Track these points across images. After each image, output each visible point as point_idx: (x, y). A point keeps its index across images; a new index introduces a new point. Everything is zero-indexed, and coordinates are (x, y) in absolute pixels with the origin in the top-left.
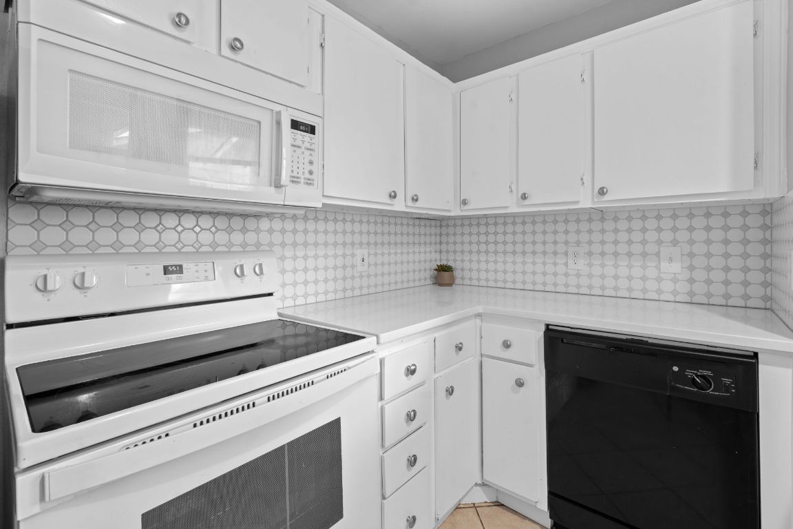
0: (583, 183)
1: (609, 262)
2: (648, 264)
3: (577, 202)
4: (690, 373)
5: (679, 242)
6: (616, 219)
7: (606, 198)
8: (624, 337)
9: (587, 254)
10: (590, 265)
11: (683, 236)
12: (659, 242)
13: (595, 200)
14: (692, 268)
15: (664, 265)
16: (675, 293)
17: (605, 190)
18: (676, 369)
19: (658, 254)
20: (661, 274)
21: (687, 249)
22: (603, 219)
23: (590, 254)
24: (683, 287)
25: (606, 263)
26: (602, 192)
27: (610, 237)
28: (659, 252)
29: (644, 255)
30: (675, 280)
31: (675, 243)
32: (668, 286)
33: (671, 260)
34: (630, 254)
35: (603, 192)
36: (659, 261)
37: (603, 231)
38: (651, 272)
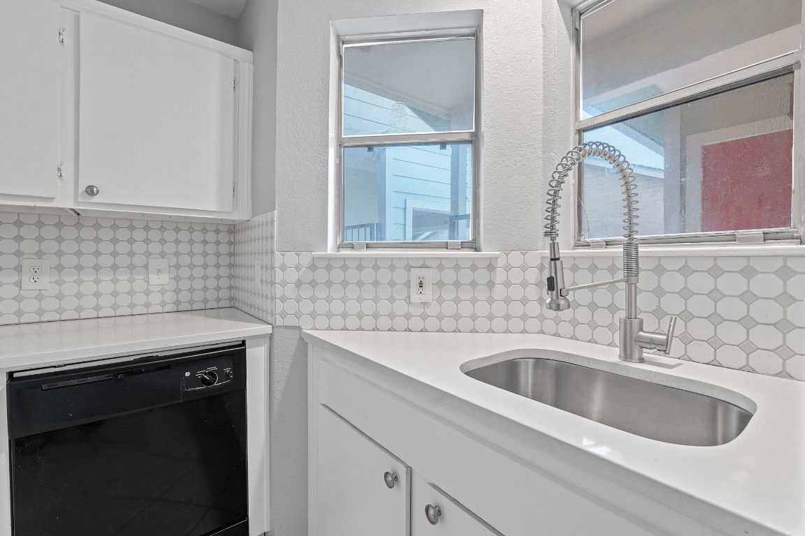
0: (61, 176)
1: (88, 277)
2: (137, 277)
3: (51, 199)
4: (199, 374)
5: (166, 254)
6: (97, 226)
7: (95, 199)
8: (132, 359)
9: (55, 268)
10: (60, 283)
11: (170, 248)
12: (148, 254)
13: (80, 200)
14: (178, 279)
15: (153, 278)
16: (163, 304)
17: (95, 189)
18: (187, 374)
19: (146, 267)
20: (149, 287)
21: (173, 260)
22: (79, 226)
23: (60, 268)
24: (170, 297)
25: (84, 278)
26: (90, 191)
27: (88, 247)
28: (148, 264)
29: (131, 267)
30: (163, 291)
31: (163, 255)
32: (156, 298)
33: (159, 271)
34: (114, 267)
35: (92, 191)
36: (148, 272)
37: (79, 240)
38: (139, 285)
